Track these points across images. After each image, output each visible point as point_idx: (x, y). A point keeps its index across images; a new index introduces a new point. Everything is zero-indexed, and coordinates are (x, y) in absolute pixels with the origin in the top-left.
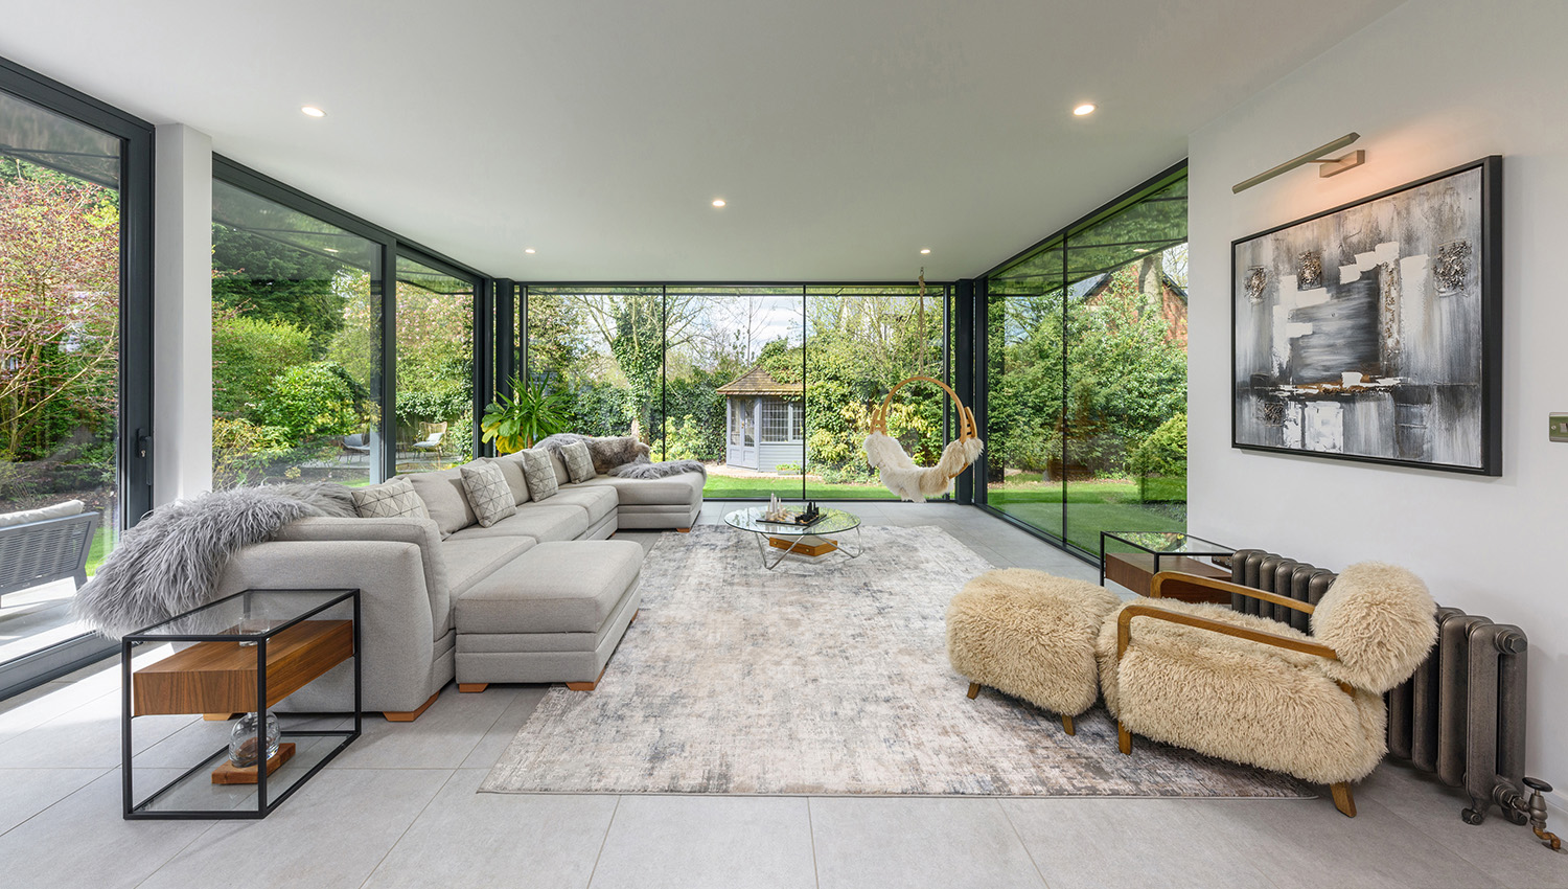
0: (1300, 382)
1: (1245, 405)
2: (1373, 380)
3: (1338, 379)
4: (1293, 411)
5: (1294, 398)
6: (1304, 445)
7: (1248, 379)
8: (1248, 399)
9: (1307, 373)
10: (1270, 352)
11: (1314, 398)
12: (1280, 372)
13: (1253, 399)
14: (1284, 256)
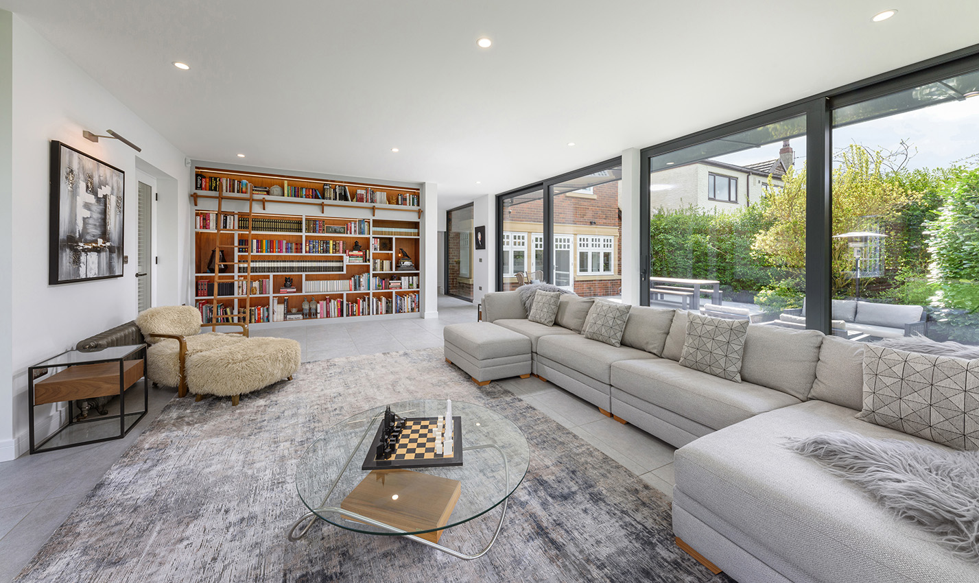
0: (86, 242)
1: (64, 254)
2: (105, 243)
3: (96, 242)
4: (83, 258)
5: (84, 250)
6: (86, 276)
7: (65, 238)
8: (66, 251)
9: (88, 237)
10: (76, 224)
11: (90, 250)
12: (79, 235)
13: (68, 250)
14: (81, 169)
